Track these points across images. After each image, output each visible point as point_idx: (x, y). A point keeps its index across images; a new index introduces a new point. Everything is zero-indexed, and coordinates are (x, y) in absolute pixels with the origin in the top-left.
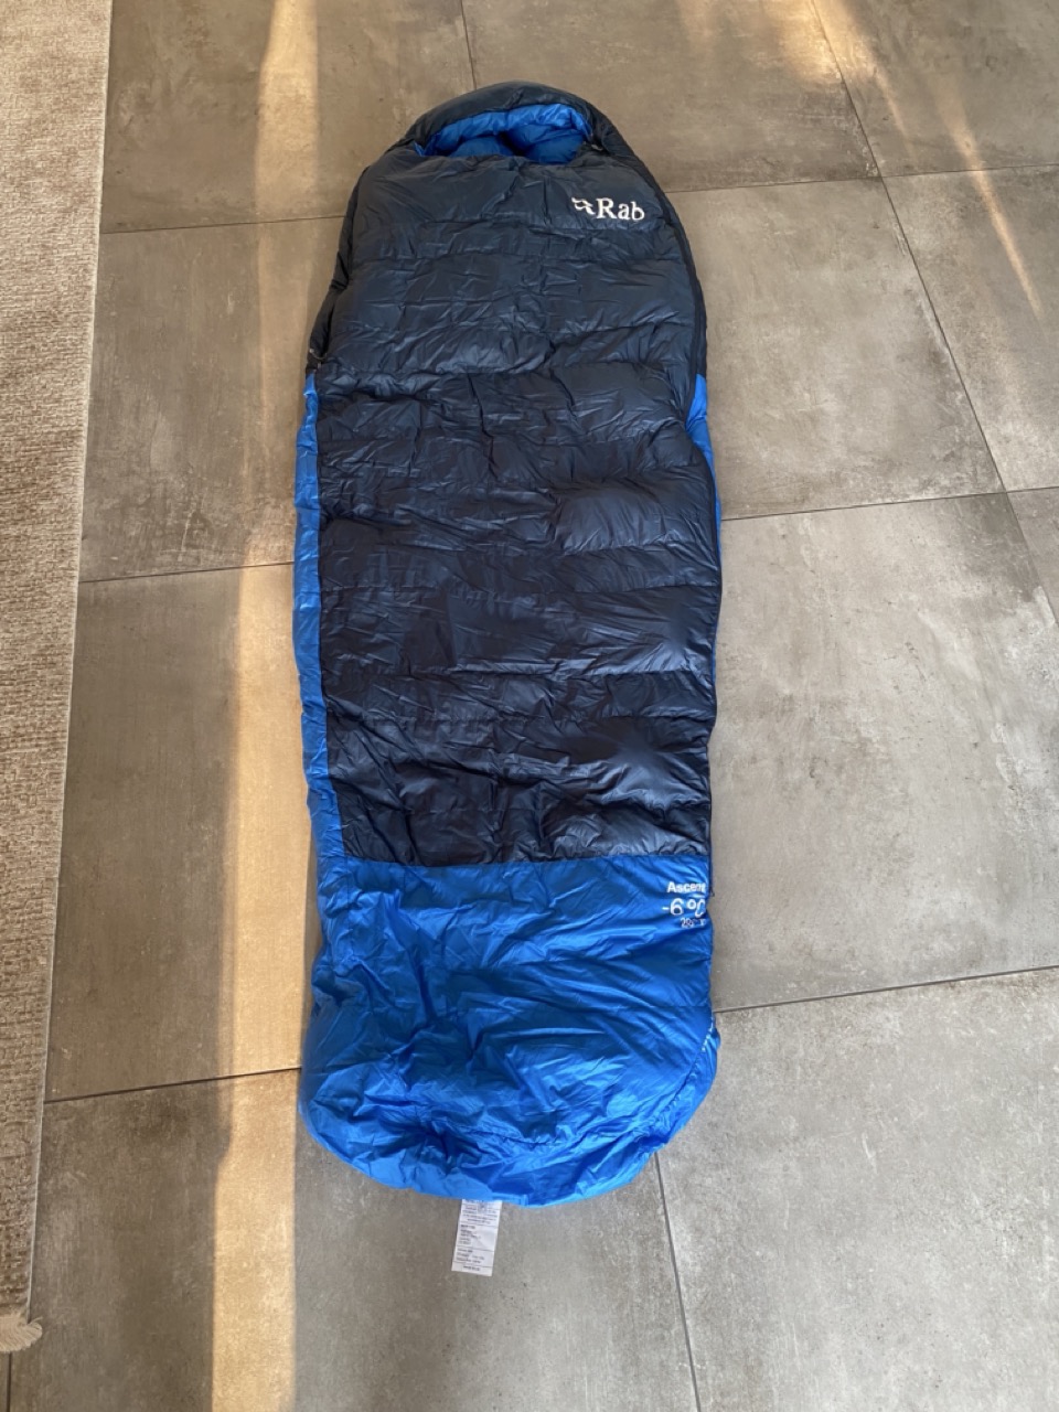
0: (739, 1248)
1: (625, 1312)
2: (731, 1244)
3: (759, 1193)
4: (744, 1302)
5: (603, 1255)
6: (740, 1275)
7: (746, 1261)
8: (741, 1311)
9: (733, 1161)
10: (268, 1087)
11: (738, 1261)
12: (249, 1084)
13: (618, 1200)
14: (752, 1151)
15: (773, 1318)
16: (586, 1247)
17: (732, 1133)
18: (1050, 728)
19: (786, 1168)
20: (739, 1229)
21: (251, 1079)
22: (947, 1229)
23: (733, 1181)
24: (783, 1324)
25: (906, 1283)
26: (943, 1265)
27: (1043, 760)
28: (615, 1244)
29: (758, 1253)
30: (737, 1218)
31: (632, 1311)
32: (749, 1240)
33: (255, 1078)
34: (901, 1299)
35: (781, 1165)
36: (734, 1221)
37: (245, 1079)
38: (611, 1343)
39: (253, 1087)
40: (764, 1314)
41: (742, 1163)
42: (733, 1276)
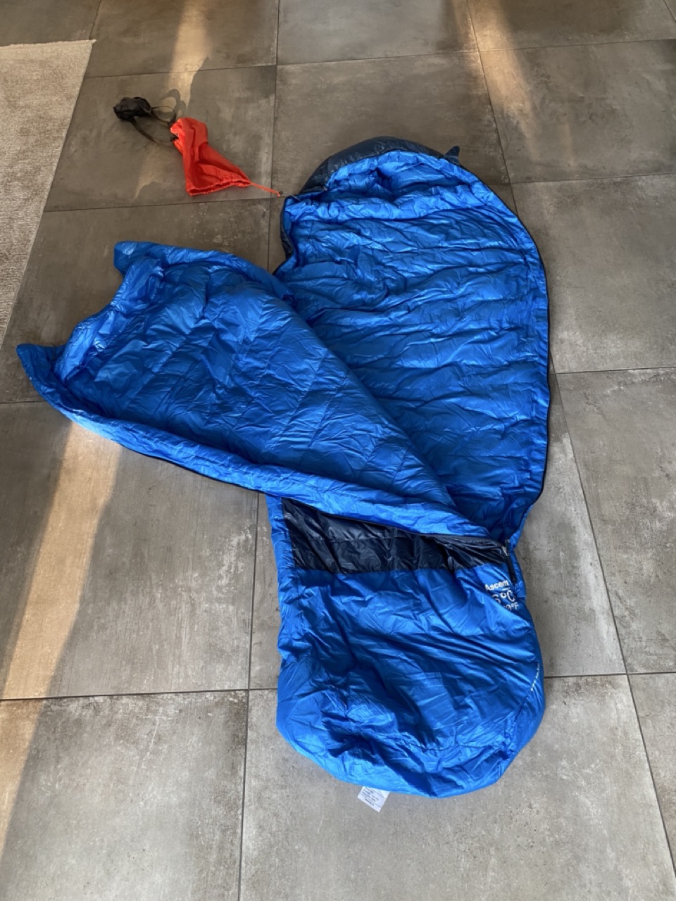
0: (285, 843)
1: (203, 875)
2: (281, 839)
3: (305, 807)
4: (280, 878)
5: (197, 837)
6: (282, 860)
7: (288, 851)
8: (277, 884)
9: (293, 785)
10: (18, 708)
11: (283, 850)
12: (8, 705)
13: (215, 802)
14: (307, 779)
15: (298, 892)
16: (188, 830)
17: (296, 766)
18: (558, 523)
19: (327, 793)
20: (287, 830)
21: (9, 702)
22: (425, 845)
23: (291, 798)
24: (303, 897)
25: (390, 879)
26: (418, 870)
27: (549, 543)
28: (206, 830)
29: (297, 847)
30: (288, 823)
31: (207, 875)
32: (292, 837)
33: (12, 702)
34: (385, 890)
35: (323, 791)
36: (285, 824)
37: (6, 702)
38: (189, 894)
39: (10, 708)
40: (292, 888)
41: (298, 786)
42: (277, 860)
